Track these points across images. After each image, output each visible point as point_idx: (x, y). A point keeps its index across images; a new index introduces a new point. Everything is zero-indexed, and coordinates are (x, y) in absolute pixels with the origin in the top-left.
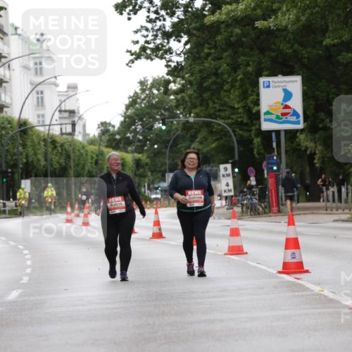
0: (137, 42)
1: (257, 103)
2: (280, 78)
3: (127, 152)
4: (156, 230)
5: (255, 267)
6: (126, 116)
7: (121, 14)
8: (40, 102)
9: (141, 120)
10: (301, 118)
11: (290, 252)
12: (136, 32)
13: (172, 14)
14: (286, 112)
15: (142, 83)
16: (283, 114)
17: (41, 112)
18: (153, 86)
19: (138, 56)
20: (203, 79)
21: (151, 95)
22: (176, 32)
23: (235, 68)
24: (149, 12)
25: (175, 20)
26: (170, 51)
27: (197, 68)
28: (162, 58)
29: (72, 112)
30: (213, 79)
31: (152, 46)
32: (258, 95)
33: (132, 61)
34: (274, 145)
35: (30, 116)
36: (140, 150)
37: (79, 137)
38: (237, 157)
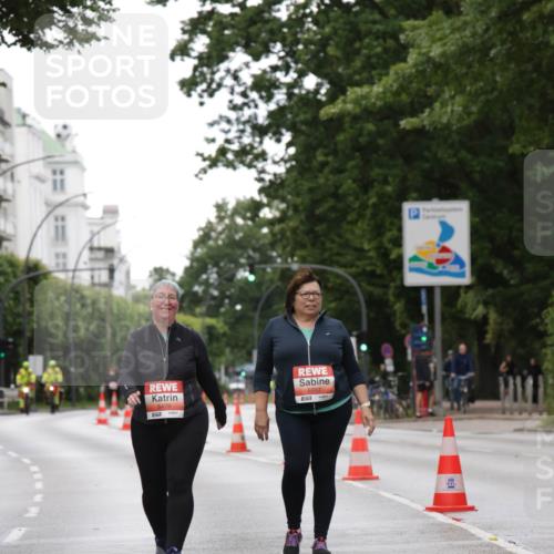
0: (213, 140)
1: (398, 242)
2: (436, 204)
3: (194, 315)
4: (237, 438)
5: (390, 500)
6: (193, 259)
7: (189, 95)
8: (61, 234)
9: (216, 265)
10: (468, 269)
11: (446, 477)
12: (212, 125)
13: (269, 98)
14: (444, 257)
15: (220, 207)
16: (440, 261)
17: (61, 250)
18: (236, 212)
19: (214, 163)
20: (315, 203)
21: (233, 228)
22: (274, 126)
23: (366, 186)
24: (232, 93)
25: (272, 106)
26: (263, 156)
27: (306, 185)
28: (250, 166)
29: (109, 251)
30: (331, 202)
31: (235, 147)
32: (400, 229)
33: (204, 171)
34: (424, 309)
35: (43, 254)
36: (213, 312)
37: (118, 291)
38: (365, 327)
